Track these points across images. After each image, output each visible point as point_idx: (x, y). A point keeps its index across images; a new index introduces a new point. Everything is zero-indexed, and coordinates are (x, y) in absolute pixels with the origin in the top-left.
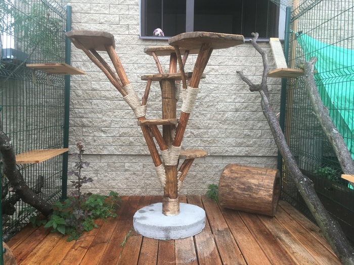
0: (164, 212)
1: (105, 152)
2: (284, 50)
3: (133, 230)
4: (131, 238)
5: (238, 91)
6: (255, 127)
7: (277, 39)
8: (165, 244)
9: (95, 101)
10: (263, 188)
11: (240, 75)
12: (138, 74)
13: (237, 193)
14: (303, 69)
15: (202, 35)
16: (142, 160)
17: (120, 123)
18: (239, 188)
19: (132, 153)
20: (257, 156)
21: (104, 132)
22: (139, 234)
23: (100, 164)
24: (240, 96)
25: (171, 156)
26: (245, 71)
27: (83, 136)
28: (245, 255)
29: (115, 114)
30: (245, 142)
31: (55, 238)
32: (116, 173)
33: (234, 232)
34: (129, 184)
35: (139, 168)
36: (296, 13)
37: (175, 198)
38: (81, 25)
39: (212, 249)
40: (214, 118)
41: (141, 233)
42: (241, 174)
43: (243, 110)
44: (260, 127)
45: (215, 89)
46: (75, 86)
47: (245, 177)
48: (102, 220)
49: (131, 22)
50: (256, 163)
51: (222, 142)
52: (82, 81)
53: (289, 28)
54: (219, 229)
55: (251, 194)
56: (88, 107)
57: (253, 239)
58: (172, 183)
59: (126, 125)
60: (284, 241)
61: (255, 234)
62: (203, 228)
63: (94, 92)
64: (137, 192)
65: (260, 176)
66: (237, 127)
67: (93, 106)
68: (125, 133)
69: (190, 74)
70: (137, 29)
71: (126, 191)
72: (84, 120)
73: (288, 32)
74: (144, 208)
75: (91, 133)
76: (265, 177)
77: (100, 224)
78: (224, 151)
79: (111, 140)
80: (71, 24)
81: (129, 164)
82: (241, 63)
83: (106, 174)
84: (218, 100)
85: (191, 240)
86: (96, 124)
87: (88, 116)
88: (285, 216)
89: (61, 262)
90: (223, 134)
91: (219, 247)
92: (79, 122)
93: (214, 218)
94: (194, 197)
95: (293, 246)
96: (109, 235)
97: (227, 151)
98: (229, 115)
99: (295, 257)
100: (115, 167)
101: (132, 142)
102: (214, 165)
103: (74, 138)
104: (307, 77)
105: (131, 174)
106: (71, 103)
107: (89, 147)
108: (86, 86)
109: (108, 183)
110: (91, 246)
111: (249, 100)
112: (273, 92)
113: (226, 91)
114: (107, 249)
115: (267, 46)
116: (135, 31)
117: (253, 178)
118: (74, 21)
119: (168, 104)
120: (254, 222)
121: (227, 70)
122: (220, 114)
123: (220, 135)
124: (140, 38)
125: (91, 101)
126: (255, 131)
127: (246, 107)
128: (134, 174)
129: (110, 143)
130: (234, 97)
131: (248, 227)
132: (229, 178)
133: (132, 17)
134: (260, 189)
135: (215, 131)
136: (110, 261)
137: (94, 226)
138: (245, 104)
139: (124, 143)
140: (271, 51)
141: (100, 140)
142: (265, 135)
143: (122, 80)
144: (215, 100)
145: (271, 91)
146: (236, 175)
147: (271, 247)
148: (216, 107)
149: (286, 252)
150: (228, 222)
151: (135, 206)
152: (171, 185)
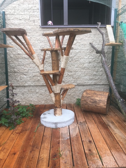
0: (55, 114)
1: (27, 85)
2: (113, 31)
3: (40, 123)
4: (39, 127)
5: (90, 53)
6: (99, 71)
7: (110, 26)
8: (55, 130)
9: (20, 60)
10: (102, 102)
11: (91, 45)
12: (40, 46)
13: (90, 104)
14: (122, 43)
15: (69, 30)
16: (44, 88)
17: (33, 70)
18: (90, 102)
19: (40, 85)
20: (100, 85)
21: (25, 75)
22: (43, 125)
23: (25, 90)
24: (91, 55)
25: (57, 88)
26: (94, 43)
27: (15, 77)
28: (92, 135)
29: (30, 66)
30: (94, 78)
31: (4, 128)
32: (32, 94)
33: (88, 123)
34: (39, 99)
35: (43, 92)
36: (119, 12)
37: (60, 108)
38: (10, 21)
39: (77, 132)
40: (79, 67)
41: (44, 125)
42: (91, 95)
43: (93, 62)
44: (102, 70)
45: (79, 52)
46: (9, 53)
47: (93, 96)
48: (26, 118)
49: (35, 18)
50: (99, 88)
51: (83, 78)
52: (13, 50)
53: (116, 20)
54: (81, 122)
55: (96, 104)
56: (17, 63)
57: (97, 127)
58: (58, 101)
59: (36, 71)
60: (111, 128)
61: (97, 124)
62: (73, 121)
63: (19, 55)
64: (43, 103)
65: (100, 96)
66: (90, 71)
67: (19, 62)
68: (35, 76)
69: (65, 48)
70: (39, 22)
71: (37, 102)
72: (15, 69)
73: (115, 22)
74: (46, 112)
75: (19, 76)
76: (103, 96)
77: (25, 120)
78: (84, 83)
79: (29, 79)
80: (5, 21)
81: (38, 90)
82: (92, 38)
83: (28, 95)
84: (80, 58)
85: (67, 128)
86: (21, 71)
87: (17, 68)
88: (112, 114)
89: (7, 141)
90: (83, 74)
91: (80, 131)
92: (13, 71)
93: (79, 116)
94: (70, 105)
95: (115, 130)
96: (29, 126)
97: (85, 82)
98: (86, 65)
99: (116, 136)
100: (32, 92)
101: (39, 80)
102: (79, 89)
103: (11, 78)
104: (124, 48)
105: (40, 95)
106: (8, 61)
107: (19, 82)
108: (15, 53)
109: (29, 99)
110: (21, 132)
111: (96, 57)
112: (108, 53)
113: (85, 53)
114: (28, 134)
115: (105, 29)
116: (38, 23)
117: (97, 97)
118: (6, 19)
119: (54, 63)
120: (98, 118)
121: (85, 42)
122: (82, 65)
123: (82, 75)
124: (40, 27)
125: (18, 60)
126: (99, 72)
127: (94, 61)
128: (41, 94)
129: (28, 80)
130: (88, 56)
131: (94, 120)
132: (86, 97)
133: (36, 16)
134: (100, 102)
135: (79, 73)
136: (29, 140)
137: (22, 122)
138: (94, 59)
139: (35, 80)
140: (107, 32)
141: (24, 79)
142: (104, 74)
143: (31, 52)
144: (79, 58)
145: (107, 52)
146: (89, 95)
147: (105, 131)
148: (80, 61)
149: (112, 133)
150: (85, 118)
151: (42, 110)
152: (57, 102)
